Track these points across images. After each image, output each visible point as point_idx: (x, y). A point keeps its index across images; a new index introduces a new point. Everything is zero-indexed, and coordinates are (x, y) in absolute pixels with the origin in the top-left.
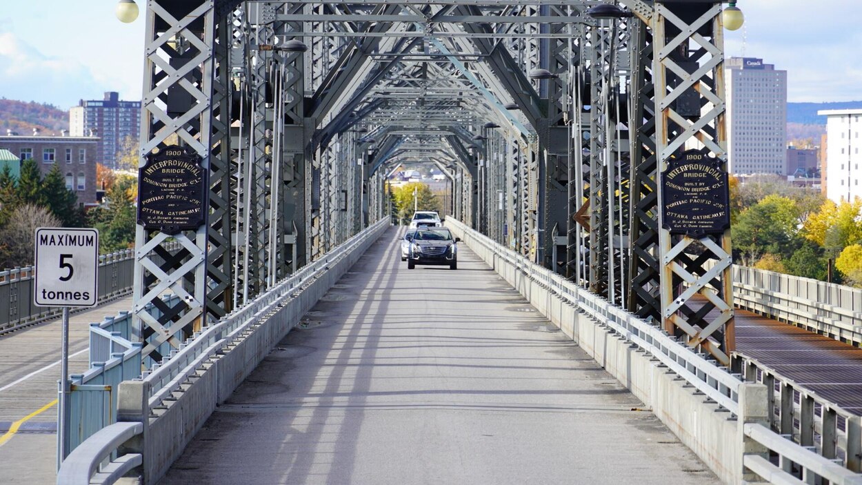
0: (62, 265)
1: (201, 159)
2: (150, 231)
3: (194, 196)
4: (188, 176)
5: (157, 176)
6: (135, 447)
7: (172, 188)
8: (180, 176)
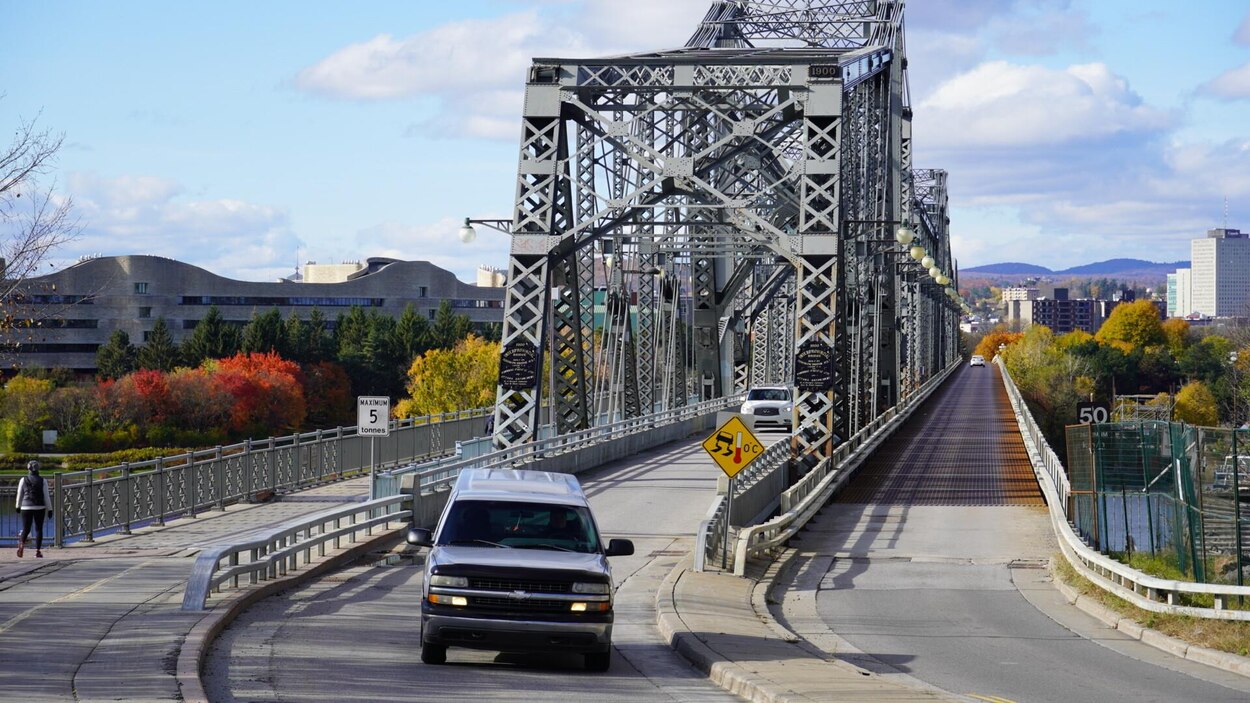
0: (372, 415)
1: (536, 348)
2: (506, 389)
3: (532, 369)
4: (528, 358)
5: (511, 358)
6: (409, 506)
7: (518, 364)
8: (524, 357)
